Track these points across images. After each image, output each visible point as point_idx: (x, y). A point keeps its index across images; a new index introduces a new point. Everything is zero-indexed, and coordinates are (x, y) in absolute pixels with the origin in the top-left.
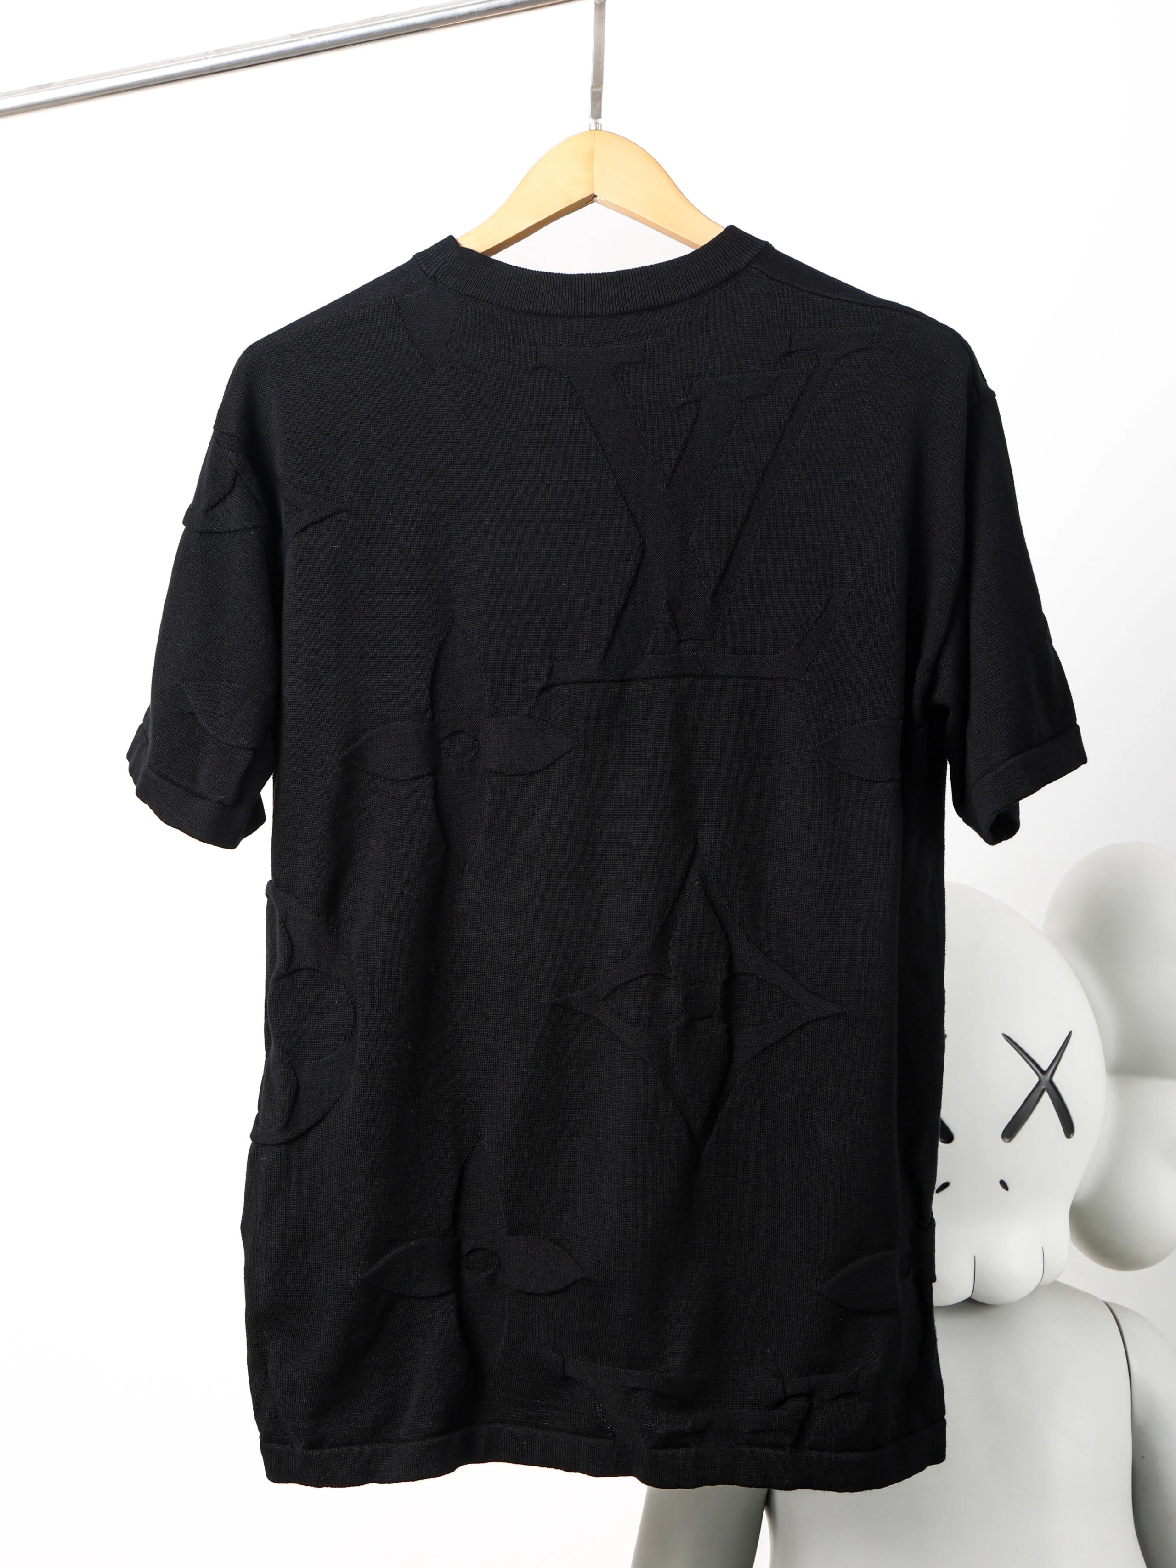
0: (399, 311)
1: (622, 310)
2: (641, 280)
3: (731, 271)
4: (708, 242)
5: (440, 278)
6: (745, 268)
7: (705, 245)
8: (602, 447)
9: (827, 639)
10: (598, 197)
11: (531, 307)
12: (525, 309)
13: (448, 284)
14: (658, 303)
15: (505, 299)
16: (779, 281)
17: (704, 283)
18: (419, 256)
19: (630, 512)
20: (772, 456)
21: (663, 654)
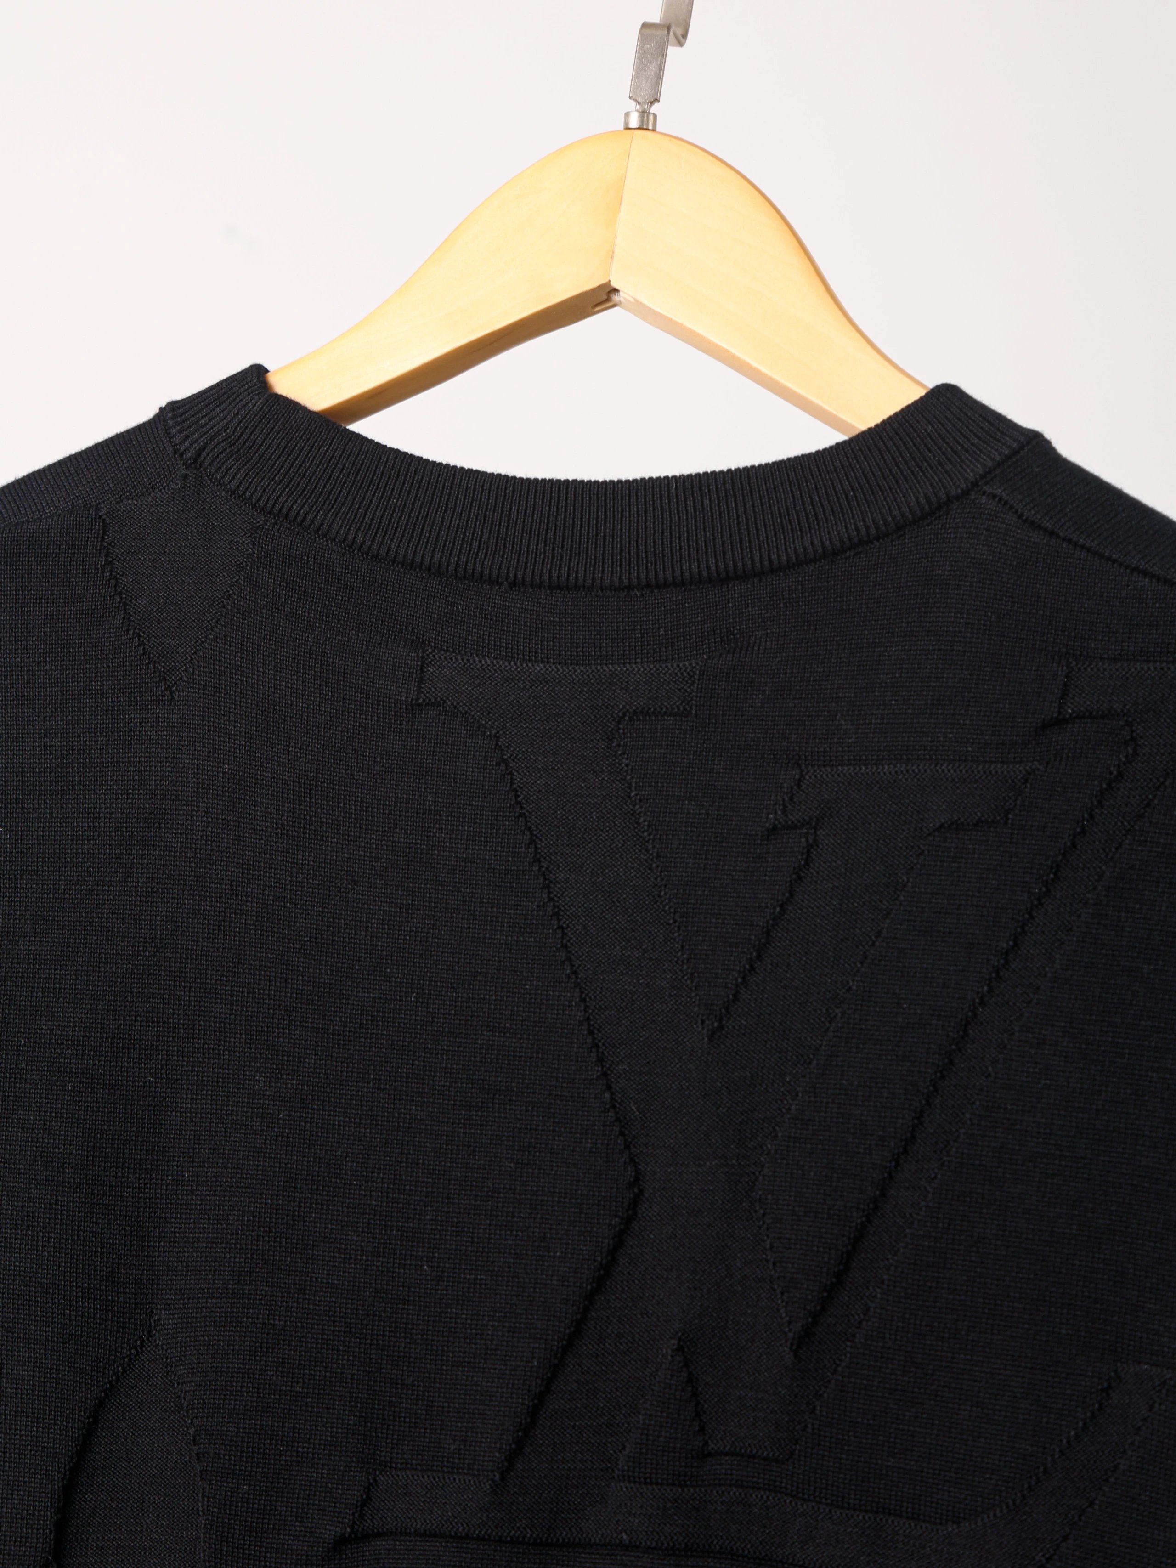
0: (103, 537)
1: (643, 576)
2: (699, 507)
3: (927, 498)
4: (878, 420)
5: (210, 465)
6: (966, 493)
7: (870, 429)
8: (559, 920)
9: (1091, 1504)
10: (621, 293)
11: (419, 555)
12: (405, 557)
13: (226, 480)
14: (735, 566)
15: (359, 528)
16: (1052, 534)
17: (855, 524)
18: (173, 410)
19: (612, 1094)
20: (989, 985)
21: (657, 1484)
